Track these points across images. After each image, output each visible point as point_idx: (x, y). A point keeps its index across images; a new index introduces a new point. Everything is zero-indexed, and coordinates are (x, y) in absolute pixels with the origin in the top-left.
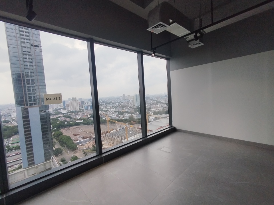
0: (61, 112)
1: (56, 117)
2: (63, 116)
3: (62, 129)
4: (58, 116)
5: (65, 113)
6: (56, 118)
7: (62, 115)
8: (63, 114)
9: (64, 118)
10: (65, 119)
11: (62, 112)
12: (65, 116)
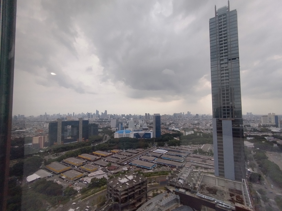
0: (270, 130)
1: (262, 134)
2: (273, 136)
3: (267, 152)
4: (264, 134)
5: (276, 132)
6: (262, 136)
7: (270, 134)
8: (273, 132)
9: (273, 138)
10: (275, 140)
11: (272, 130)
12: (275, 137)
